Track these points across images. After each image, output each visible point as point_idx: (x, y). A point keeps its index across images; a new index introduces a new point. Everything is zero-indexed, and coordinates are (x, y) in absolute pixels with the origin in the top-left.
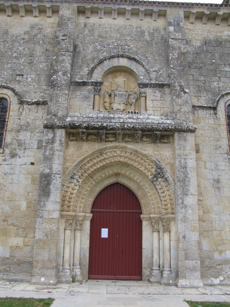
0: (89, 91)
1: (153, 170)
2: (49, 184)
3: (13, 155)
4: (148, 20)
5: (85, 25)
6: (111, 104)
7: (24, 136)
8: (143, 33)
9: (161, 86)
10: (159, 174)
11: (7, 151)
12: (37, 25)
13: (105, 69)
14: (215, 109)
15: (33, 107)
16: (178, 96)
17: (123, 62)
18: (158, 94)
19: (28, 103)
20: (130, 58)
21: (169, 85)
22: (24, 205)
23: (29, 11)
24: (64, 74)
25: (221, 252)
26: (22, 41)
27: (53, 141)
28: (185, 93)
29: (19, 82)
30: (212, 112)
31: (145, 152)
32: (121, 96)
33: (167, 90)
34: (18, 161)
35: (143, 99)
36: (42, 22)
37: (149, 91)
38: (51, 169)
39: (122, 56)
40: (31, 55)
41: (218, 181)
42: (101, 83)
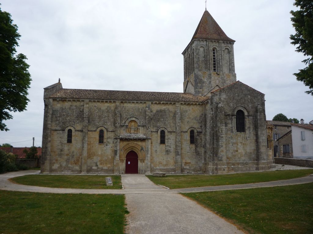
0: (125, 128)
1: (141, 148)
2: (117, 152)
3: (107, 145)
4: (141, 104)
5: (123, 107)
6: (130, 131)
7: (109, 140)
8: (139, 109)
9: (144, 126)
10: (142, 149)
11: (105, 144)
12: (109, 106)
13: (129, 121)
14: (157, 132)
15: (111, 132)
16: (148, 130)
17: (134, 119)
18: (143, 128)
19: (109, 131)
20: (135, 118)
21: (145, 126)
22: (110, 157)
23: (106, 102)
24: (119, 124)
25: (156, 167)
26: (105, 112)
27: (117, 142)
28: (149, 129)
29: (106, 125)
30: (156, 133)
31: (139, 144)
32: (133, 128)
33: (145, 127)
34: (108, 147)
35: (139, 130)
36: (111, 105)
37: (140, 127)
38: (117, 149)
39: (133, 117)
40: (109, 116)
41: (156, 151)
42: (128, 126)
